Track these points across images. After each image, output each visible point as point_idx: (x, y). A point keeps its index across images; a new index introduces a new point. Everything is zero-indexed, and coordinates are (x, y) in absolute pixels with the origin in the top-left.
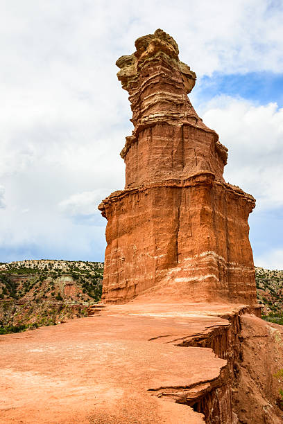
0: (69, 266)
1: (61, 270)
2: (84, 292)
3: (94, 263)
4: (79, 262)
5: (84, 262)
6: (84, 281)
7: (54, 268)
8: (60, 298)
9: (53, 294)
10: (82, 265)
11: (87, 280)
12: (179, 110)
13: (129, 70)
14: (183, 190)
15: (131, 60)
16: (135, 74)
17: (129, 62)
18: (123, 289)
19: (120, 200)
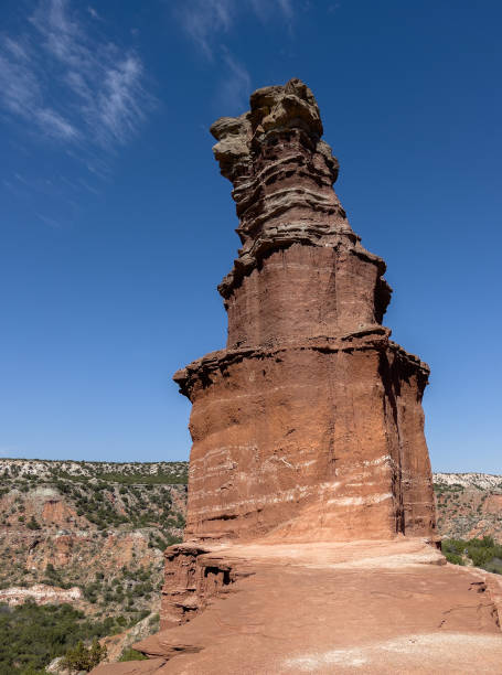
0: (50, 470)
1: (36, 477)
2: (80, 514)
3: (96, 464)
4: (69, 463)
5: (77, 463)
6: (80, 497)
7: (21, 473)
8: (34, 526)
9: (21, 520)
10: (74, 467)
11: (84, 494)
12: (327, 220)
13: (237, 144)
14: (340, 355)
15: (239, 126)
16: (247, 151)
17: (234, 130)
18: (233, 517)
19: (223, 368)
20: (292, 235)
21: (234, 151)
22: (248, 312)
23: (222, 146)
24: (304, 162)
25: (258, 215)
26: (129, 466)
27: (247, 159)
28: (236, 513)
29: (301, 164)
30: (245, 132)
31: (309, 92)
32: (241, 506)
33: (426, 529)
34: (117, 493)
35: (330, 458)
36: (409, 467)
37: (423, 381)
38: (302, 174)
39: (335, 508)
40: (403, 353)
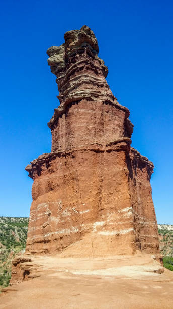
11: (1, 232)
12: (100, 89)
13: (59, 57)
14: (105, 153)
15: (60, 50)
16: (63, 61)
17: (58, 52)
18: (48, 241)
19: (47, 162)
20: (82, 96)
21: (57, 60)
22: (60, 134)
23: (51, 59)
24: (89, 62)
25: (67, 89)
26: (22, 219)
27: (63, 64)
28: (49, 239)
29: (87, 64)
30: (62, 52)
31: (92, 32)
32: (52, 235)
33: (154, 251)
34: (16, 231)
35: (99, 208)
36: (143, 215)
37: (150, 170)
38: (88, 68)
39: (102, 237)
40: (139, 155)
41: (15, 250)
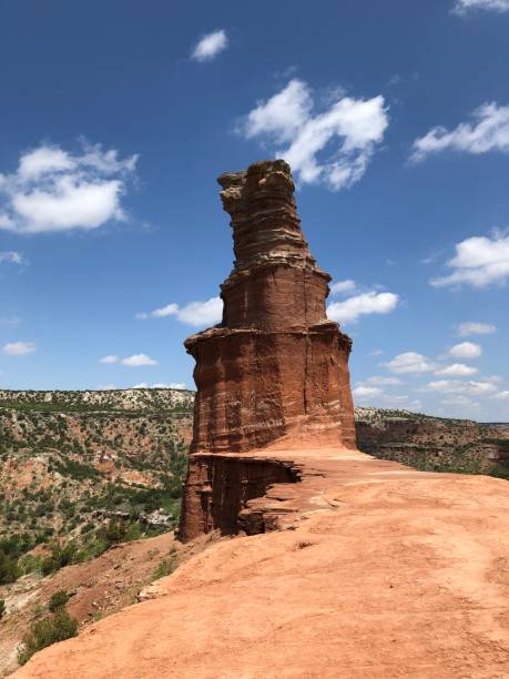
12: (298, 251)
17: (235, 182)
20: (278, 261)
26: (24, 394)
34: (15, 419)
41: (17, 456)
